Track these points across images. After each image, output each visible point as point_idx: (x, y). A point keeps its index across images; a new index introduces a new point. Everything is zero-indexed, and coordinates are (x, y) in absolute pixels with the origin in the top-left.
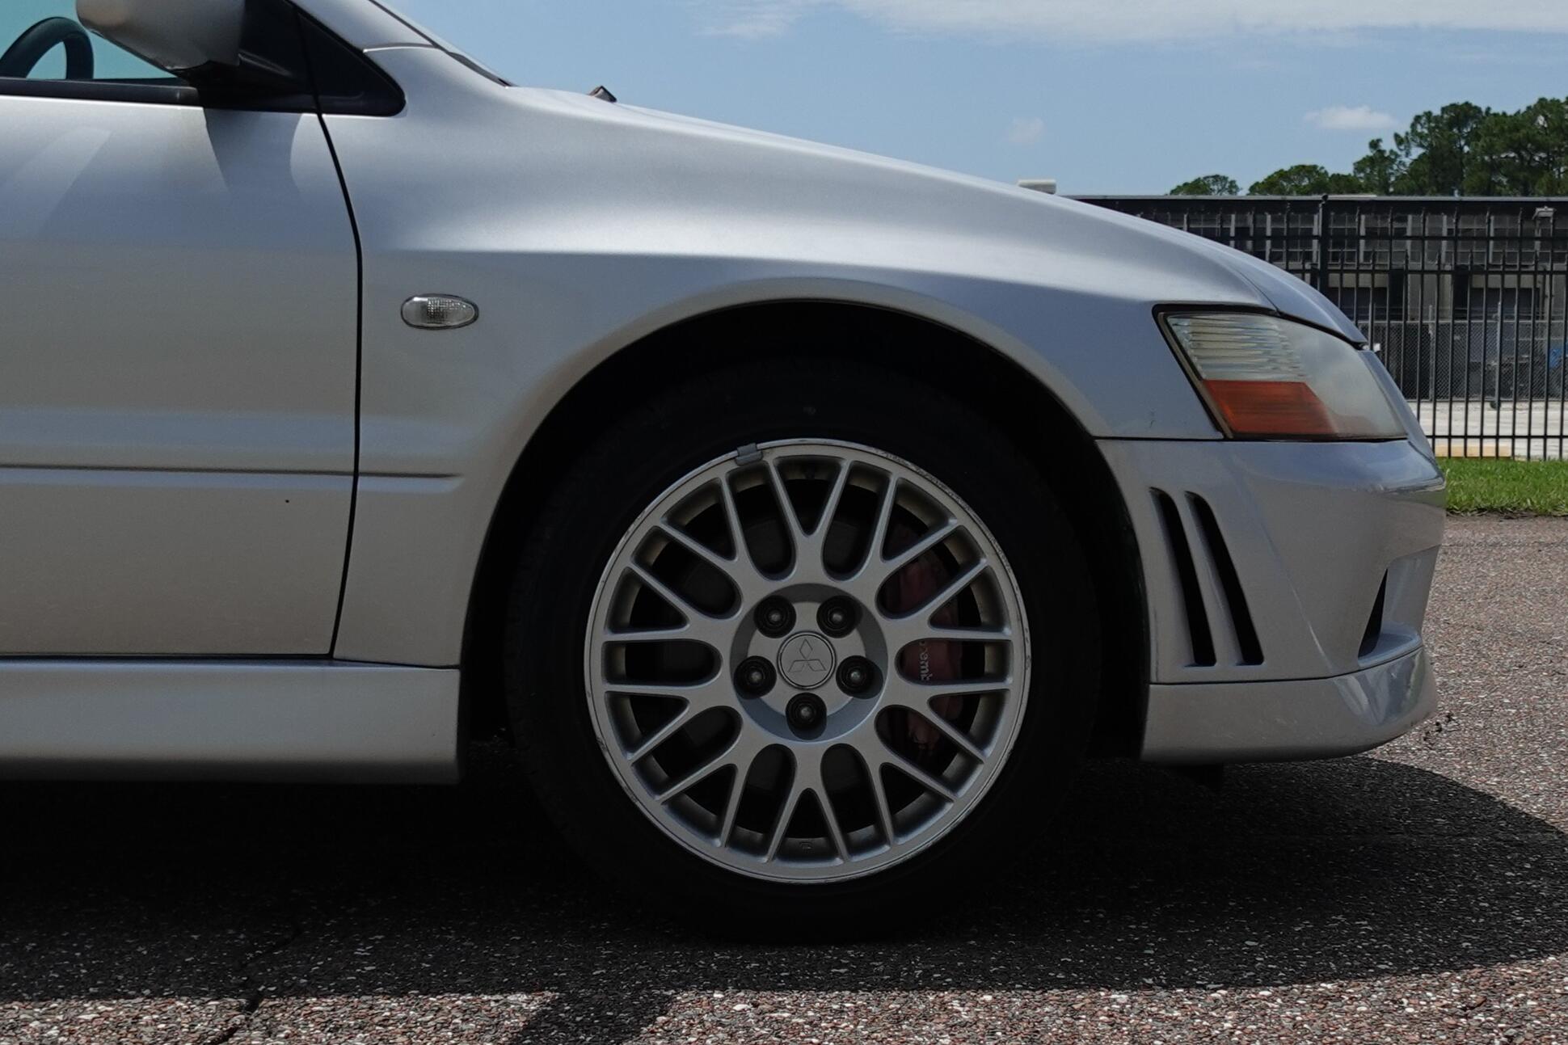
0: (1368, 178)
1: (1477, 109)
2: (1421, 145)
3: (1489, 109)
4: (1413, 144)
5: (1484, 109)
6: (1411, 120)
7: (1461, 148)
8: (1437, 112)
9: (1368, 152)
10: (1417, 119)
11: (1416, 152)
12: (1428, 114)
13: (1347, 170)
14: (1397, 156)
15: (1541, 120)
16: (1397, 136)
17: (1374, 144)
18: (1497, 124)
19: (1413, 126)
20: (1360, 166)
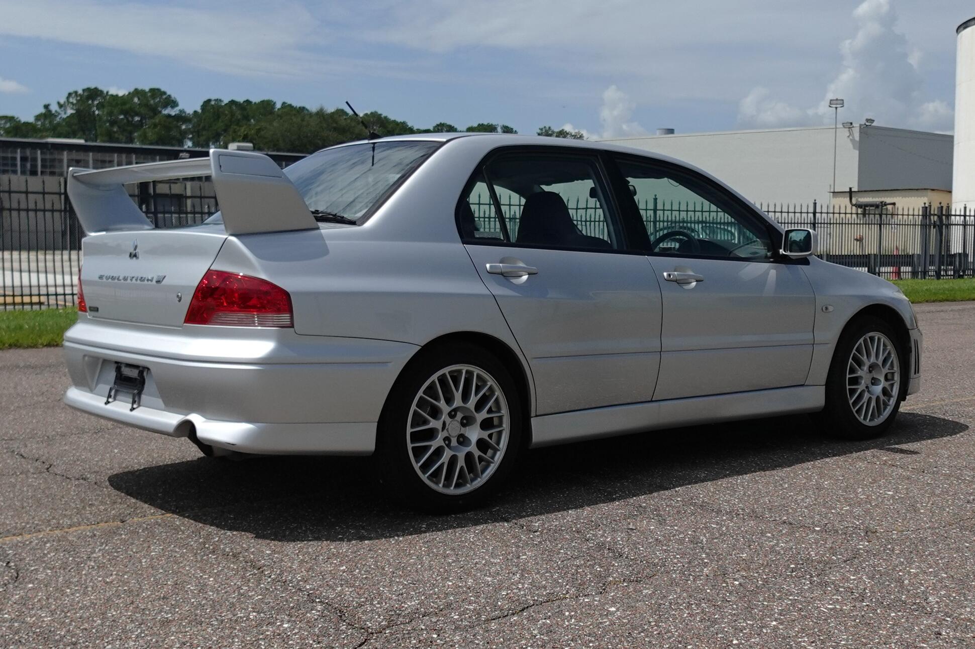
0: (43, 124)
1: (102, 92)
2: (72, 109)
3: (107, 92)
4: (68, 108)
5: (105, 92)
6: (66, 95)
7: (94, 112)
8: (80, 92)
9: (43, 111)
10: (70, 94)
11: (70, 111)
12: (76, 92)
13: (31, 119)
14: (59, 114)
15: (136, 100)
16: (59, 103)
17: (46, 107)
18: (114, 100)
19: (68, 98)
20: (38, 118)
